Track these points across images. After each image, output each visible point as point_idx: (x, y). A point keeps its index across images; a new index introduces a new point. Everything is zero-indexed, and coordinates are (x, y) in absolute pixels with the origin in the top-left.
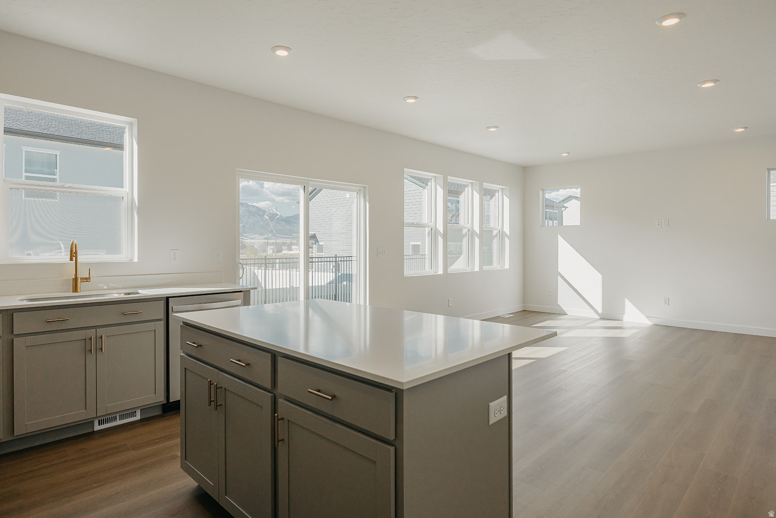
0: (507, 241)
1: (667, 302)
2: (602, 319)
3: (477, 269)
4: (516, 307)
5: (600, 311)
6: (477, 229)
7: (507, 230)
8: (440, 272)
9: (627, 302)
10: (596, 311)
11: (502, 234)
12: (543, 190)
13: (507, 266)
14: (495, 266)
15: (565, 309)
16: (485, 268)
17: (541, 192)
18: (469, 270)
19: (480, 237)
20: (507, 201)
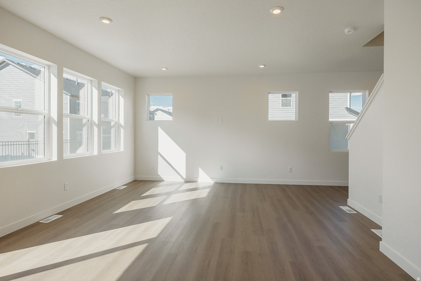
0: (122, 130)
1: (222, 168)
2: (187, 182)
3: (96, 153)
4: (129, 179)
5: (185, 177)
6: (95, 119)
7: (122, 122)
8: (55, 158)
9: (200, 170)
10: (182, 177)
11: (118, 125)
12: (148, 95)
13: (122, 149)
14: (113, 149)
15: (163, 177)
16: (104, 152)
17: (147, 96)
18: (88, 154)
19: (99, 126)
20: (122, 100)
